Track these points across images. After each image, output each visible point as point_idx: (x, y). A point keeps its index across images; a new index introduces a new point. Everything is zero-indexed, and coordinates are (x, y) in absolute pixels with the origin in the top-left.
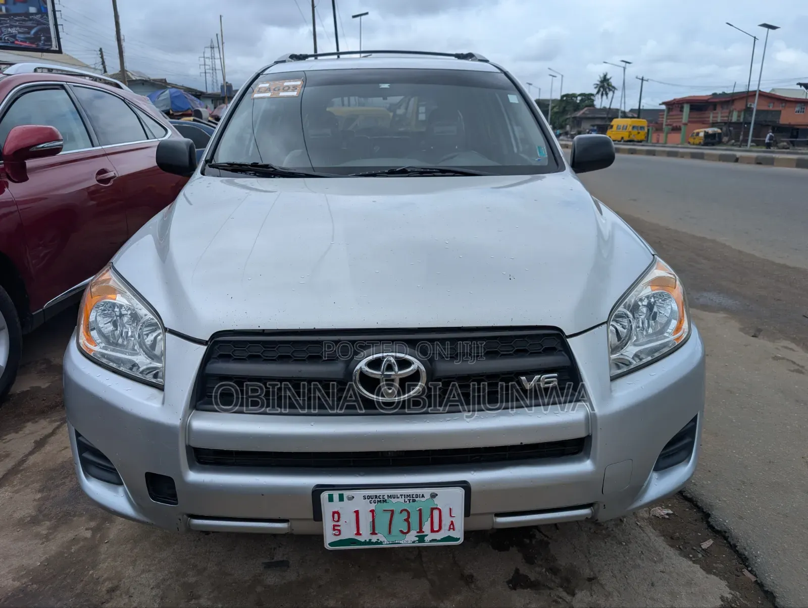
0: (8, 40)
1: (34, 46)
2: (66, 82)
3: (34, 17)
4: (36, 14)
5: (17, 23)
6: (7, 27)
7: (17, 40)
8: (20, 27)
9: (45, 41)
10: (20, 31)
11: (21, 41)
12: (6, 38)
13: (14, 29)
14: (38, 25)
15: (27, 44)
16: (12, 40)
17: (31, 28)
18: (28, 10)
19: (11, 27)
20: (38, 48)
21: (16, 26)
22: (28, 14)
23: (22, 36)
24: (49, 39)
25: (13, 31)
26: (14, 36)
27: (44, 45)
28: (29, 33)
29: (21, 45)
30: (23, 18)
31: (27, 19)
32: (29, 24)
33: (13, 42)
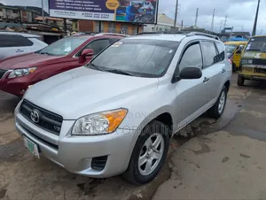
3: (152, 15)
7: (147, 21)
8: (148, 17)
12: (144, 21)
14: (152, 17)
18: (151, 13)
19: (146, 17)
24: (154, 20)
27: (153, 22)
28: (149, 19)
31: (150, 15)
32: (150, 17)
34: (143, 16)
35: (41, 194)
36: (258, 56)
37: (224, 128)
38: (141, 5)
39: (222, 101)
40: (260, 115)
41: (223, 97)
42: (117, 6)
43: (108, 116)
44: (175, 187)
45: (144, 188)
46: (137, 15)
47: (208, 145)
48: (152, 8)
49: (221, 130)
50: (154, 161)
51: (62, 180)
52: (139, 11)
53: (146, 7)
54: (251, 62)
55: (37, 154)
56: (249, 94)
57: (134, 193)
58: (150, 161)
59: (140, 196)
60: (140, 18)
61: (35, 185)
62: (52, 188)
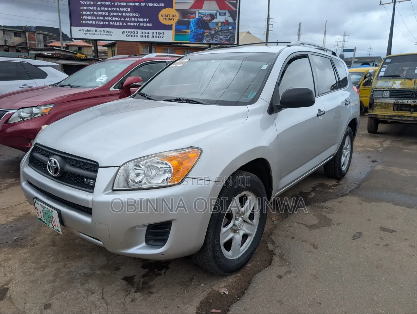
0: (219, 41)
1: (228, 43)
2: (168, 60)
3: (230, 31)
4: (231, 29)
5: (224, 34)
6: (220, 36)
7: (222, 41)
8: (225, 35)
9: (233, 40)
10: (224, 37)
11: (224, 41)
12: (219, 40)
13: (222, 36)
14: (231, 34)
15: (226, 42)
16: (221, 41)
17: (228, 35)
18: (229, 28)
19: (221, 35)
20: (230, 43)
21: (223, 35)
22: (228, 30)
23: (224, 39)
24: (234, 40)
25: (222, 37)
26: (222, 39)
27: (232, 42)
28: (227, 37)
29: (223, 43)
30: (226, 31)
31: (227, 32)
32: (228, 34)
33: (221, 42)
34: (216, 33)
35: (64, 293)
36: (397, 84)
37: (352, 193)
38: (213, 17)
39: (346, 152)
40: (407, 172)
41: (347, 145)
42: (176, 19)
43: (171, 159)
44: (280, 277)
45: (231, 279)
46: (207, 32)
47: (329, 216)
48: (231, 20)
49: (347, 195)
50: (245, 237)
51: (98, 272)
52: (211, 25)
53: (220, 19)
54: (387, 94)
55: (58, 227)
56: (387, 143)
57: (215, 288)
58: (238, 237)
59: (225, 291)
60: (212, 36)
61: (54, 281)
62: (82, 284)
